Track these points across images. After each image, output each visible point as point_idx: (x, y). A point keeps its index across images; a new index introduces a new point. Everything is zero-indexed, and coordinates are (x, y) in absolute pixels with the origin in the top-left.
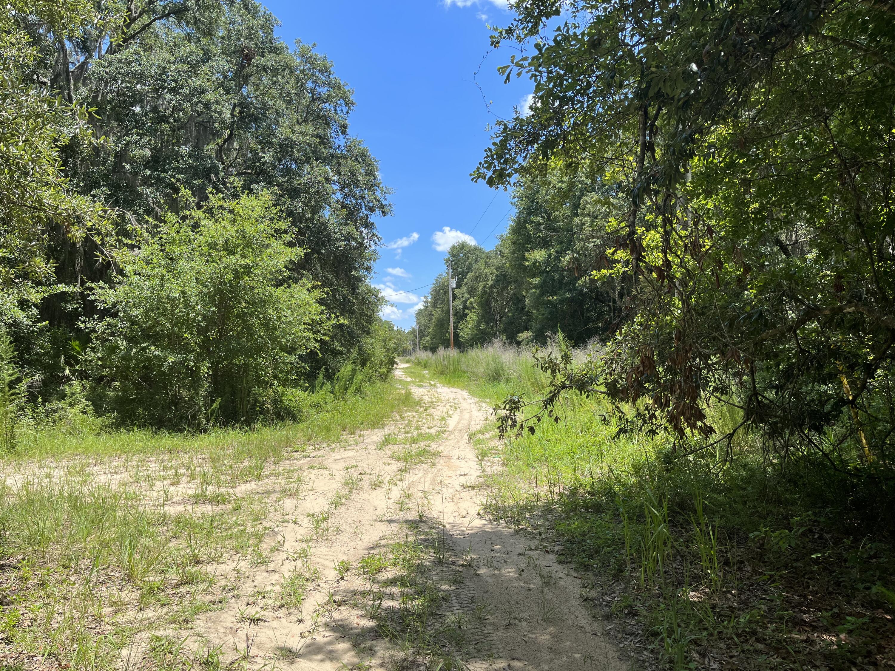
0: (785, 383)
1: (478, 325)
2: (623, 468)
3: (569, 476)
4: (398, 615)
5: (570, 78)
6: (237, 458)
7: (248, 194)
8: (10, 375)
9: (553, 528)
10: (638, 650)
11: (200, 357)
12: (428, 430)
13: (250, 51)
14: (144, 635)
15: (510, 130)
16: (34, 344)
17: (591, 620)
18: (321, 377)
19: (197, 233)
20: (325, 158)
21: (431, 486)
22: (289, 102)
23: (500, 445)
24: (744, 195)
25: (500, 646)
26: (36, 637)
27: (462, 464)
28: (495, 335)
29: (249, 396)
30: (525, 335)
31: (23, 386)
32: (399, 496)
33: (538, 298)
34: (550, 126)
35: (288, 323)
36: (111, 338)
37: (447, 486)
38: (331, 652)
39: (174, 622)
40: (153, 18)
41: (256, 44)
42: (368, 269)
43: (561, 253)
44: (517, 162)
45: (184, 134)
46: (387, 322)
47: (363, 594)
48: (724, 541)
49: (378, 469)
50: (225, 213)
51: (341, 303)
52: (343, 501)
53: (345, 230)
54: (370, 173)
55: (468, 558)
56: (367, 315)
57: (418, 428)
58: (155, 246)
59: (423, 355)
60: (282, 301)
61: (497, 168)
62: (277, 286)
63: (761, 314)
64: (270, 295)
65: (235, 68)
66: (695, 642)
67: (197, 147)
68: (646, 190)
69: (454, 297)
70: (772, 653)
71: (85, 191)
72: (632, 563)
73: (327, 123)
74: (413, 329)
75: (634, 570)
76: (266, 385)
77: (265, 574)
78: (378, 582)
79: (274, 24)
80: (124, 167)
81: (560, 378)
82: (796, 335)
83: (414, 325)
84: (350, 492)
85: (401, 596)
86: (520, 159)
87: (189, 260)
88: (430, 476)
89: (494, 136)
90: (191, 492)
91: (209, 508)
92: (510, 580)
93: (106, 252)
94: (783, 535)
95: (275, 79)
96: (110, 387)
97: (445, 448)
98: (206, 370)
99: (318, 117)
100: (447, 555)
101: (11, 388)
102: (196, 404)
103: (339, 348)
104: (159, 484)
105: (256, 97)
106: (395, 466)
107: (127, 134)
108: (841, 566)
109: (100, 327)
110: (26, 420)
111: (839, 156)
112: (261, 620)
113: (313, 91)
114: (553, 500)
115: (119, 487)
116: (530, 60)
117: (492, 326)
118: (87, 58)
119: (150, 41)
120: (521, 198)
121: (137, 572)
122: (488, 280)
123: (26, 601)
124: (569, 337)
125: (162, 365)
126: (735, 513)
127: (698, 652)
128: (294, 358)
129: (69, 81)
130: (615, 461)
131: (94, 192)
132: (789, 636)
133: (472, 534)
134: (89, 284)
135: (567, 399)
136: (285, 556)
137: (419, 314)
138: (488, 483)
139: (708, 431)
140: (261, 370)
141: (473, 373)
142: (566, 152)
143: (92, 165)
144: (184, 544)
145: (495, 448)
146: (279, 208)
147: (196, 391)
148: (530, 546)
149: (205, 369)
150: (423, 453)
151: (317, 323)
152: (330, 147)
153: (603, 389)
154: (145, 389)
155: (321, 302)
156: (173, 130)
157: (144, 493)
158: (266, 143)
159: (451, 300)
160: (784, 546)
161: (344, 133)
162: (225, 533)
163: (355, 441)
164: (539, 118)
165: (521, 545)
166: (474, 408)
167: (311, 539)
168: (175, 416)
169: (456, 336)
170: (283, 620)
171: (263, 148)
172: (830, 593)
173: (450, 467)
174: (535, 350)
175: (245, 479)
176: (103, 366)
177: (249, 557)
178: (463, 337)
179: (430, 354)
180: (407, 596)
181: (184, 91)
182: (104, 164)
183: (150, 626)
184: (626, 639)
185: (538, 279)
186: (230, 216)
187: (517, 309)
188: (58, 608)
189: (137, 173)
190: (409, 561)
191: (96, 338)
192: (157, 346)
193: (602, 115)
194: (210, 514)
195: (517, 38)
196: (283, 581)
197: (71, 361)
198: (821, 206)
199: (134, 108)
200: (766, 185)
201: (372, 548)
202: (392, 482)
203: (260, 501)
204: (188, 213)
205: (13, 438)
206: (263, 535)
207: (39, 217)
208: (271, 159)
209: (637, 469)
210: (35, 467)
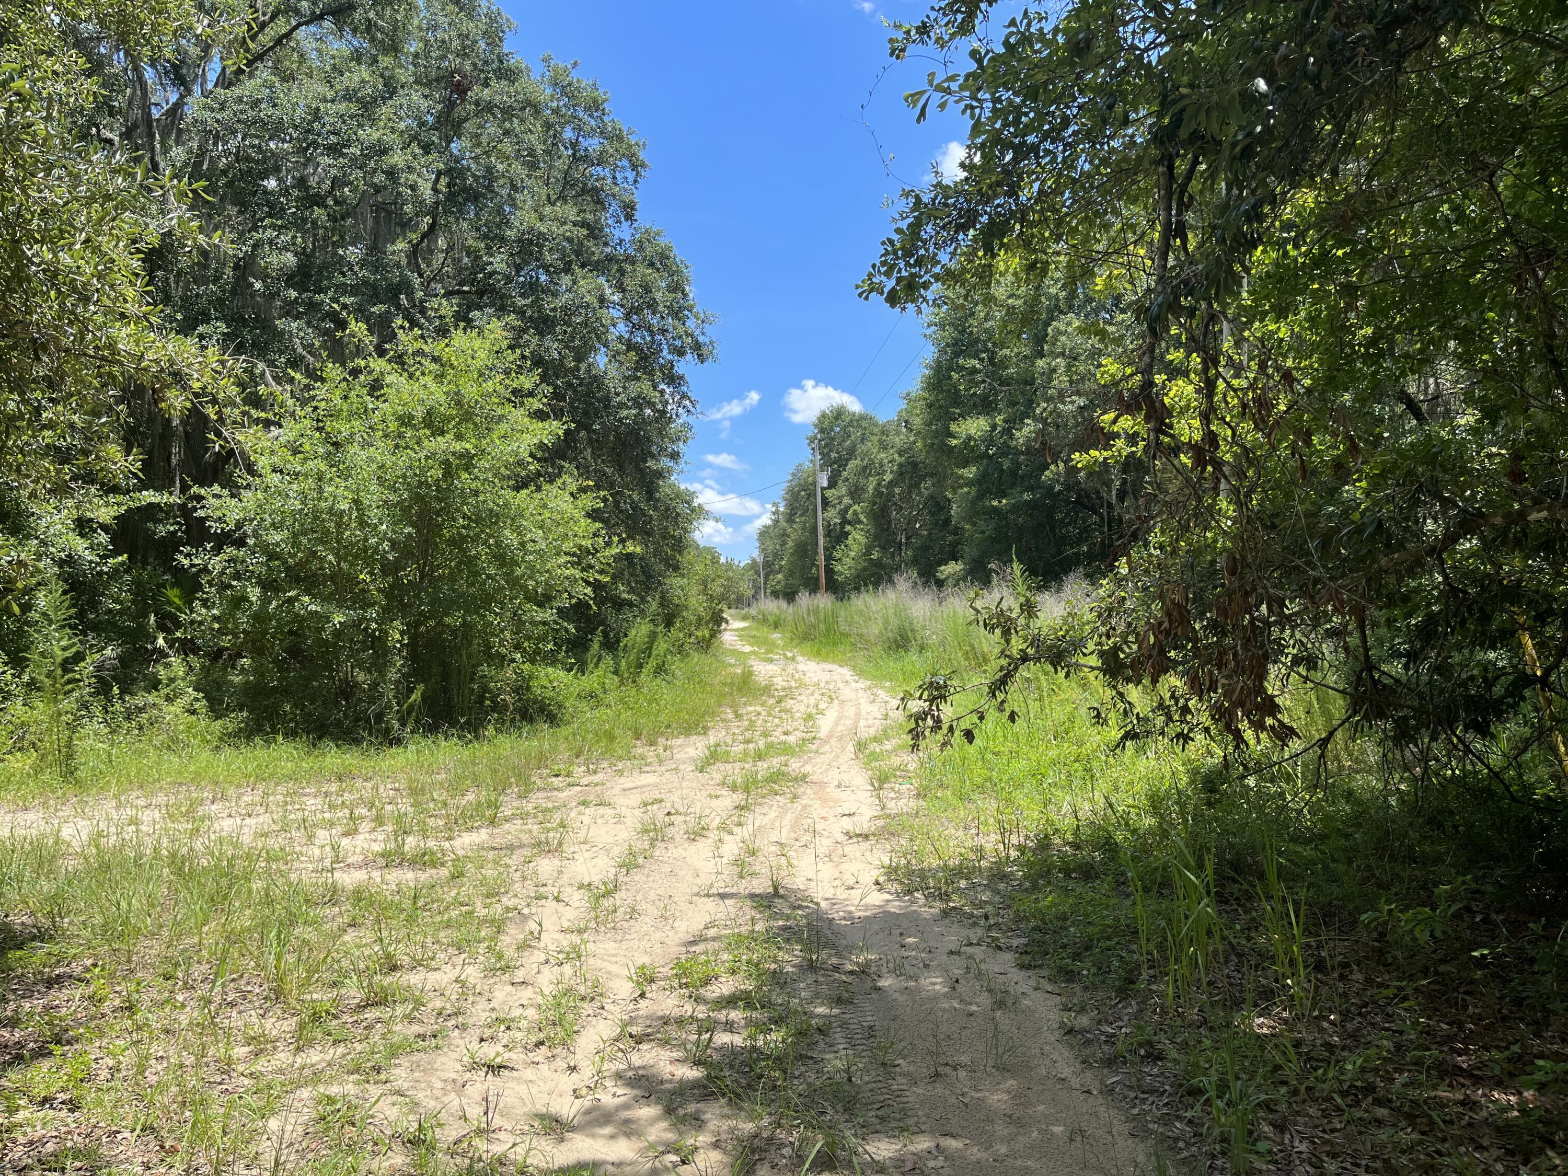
0: (1423, 648)
1: (868, 552)
2: (1131, 801)
3: (1036, 815)
4: (742, 1058)
5: (1031, 109)
6: (455, 788)
7: (465, 329)
8: (64, 649)
9: (1009, 907)
10: (1166, 1121)
11: (387, 616)
12: (783, 738)
13: (464, 77)
14: (305, 1093)
15: (926, 205)
16: (103, 594)
17: (1080, 1067)
18: (596, 646)
19: (377, 398)
20: (598, 262)
21: (793, 835)
22: (533, 166)
23: (911, 761)
24: (1346, 313)
25: (920, 1113)
26: (119, 1100)
27: (846, 795)
28: (897, 569)
29: (472, 680)
30: (951, 569)
31: (87, 667)
32: (736, 852)
33: (973, 503)
34: (996, 196)
35: (537, 552)
36: (234, 583)
37: (821, 835)
38: (627, 1122)
39: (357, 1071)
40: (294, 23)
41: (475, 65)
42: (675, 456)
43: (1013, 422)
44: (938, 262)
45: (354, 226)
46: (709, 550)
47: (680, 1022)
48: (1313, 929)
49: (699, 805)
50: (426, 362)
51: (629, 517)
52: (640, 860)
53: (635, 388)
54: (676, 288)
55: (861, 959)
56: (673, 537)
57: (766, 734)
58: (307, 422)
59: (772, 606)
60: (527, 515)
61: (904, 274)
62: (517, 489)
63: (1380, 524)
64: (506, 505)
65: (439, 107)
66: (1268, 1106)
67: (375, 248)
68: (1173, 307)
69: (826, 503)
70: (1403, 1124)
71: (186, 329)
72: (1151, 967)
73: (599, 202)
74: (754, 561)
75: (1153, 979)
76: (501, 661)
77: (509, 988)
78: (706, 1002)
79: (505, 27)
80: (252, 285)
81: (1017, 645)
82: (1442, 562)
83: (756, 554)
84: (652, 845)
85: (747, 1026)
86: (944, 257)
87: (366, 445)
88: (789, 816)
89: (897, 216)
90: (377, 848)
91: (410, 875)
92: (936, 998)
93: (226, 433)
94: (1420, 917)
95: (507, 125)
96: (234, 667)
97: (814, 768)
98: (398, 636)
99: (584, 191)
100: (824, 954)
101: (65, 671)
102: (382, 695)
103: (626, 596)
104: (322, 835)
105: (476, 158)
106: (729, 800)
107: (255, 228)
108: (1522, 972)
109: (216, 563)
110: (94, 727)
111: (1515, 242)
112: (505, 1067)
113: (574, 145)
114: (1008, 857)
115: (255, 839)
116: (961, 80)
117: (893, 555)
118: (182, 97)
119: (290, 64)
120: (942, 326)
121: (292, 983)
122: (884, 472)
123: (100, 1038)
124: (1031, 570)
125: (323, 628)
126: (1334, 879)
127: (1271, 1124)
128: (548, 614)
129: (151, 136)
130: (1117, 789)
131: (201, 329)
132: (1433, 1094)
133: (866, 917)
134: (195, 489)
135: (1028, 680)
136: (543, 957)
137: (764, 534)
138: (892, 829)
139: (1284, 734)
140: (493, 635)
141: (861, 636)
142: (1026, 243)
143: (195, 282)
144: (369, 937)
145: (902, 768)
146: (518, 351)
147: (382, 673)
148: (968, 938)
149: (396, 634)
150: (777, 777)
151: (589, 552)
152: (606, 244)
153: (1094, 661)
154: (294, 670)
155: (593, 515)
156: (332, 218)
157: (298, 849)
158: (494, 238)
159: (819, 508)
160: (1423, 936)
161: (629, 217)
162: (438, 919)
163: (658, 756)
164: (978, 183)
165: (953, 937)
166: (864, 698)
167: (586, 929)
168: (346, 716)
169: (830, 571)
170: (544, 1068)
171: (488, 247)
172: (1505, 1018)
173: (824, 801)
174: (972, 595)
175: (469, 824)
176: (221, 632)
177: (481, 958)
178: (841, 574)
179: (783, 604)
180: (757, 1026)
181: (352, 150)
182: (216, 281)
183: (316, 1077)
184: (1144, 1101)
185: (974, 469)
186: (434, 367)
187: (936, 524)
188: (156, 1049)
189: (273, 296)
190: (757, 965)
191: (208, 582)
192: (314, 596)
193: (1089, 176)
194: (412, 885)
195: (937, 41)
196: (540, 1000)
197: (168, 623)
198: (1483, 331)
199: (265, 183)
200: (1385, 294)
201: (693, 943)
202: (723, 828)
203: (496, 862)
204: (363, 363)
205: (70, 756)
206: (503, 921)
207: (110, 375)
208: (504, 265)
209: (1156, 803)
210: (109, 805)
